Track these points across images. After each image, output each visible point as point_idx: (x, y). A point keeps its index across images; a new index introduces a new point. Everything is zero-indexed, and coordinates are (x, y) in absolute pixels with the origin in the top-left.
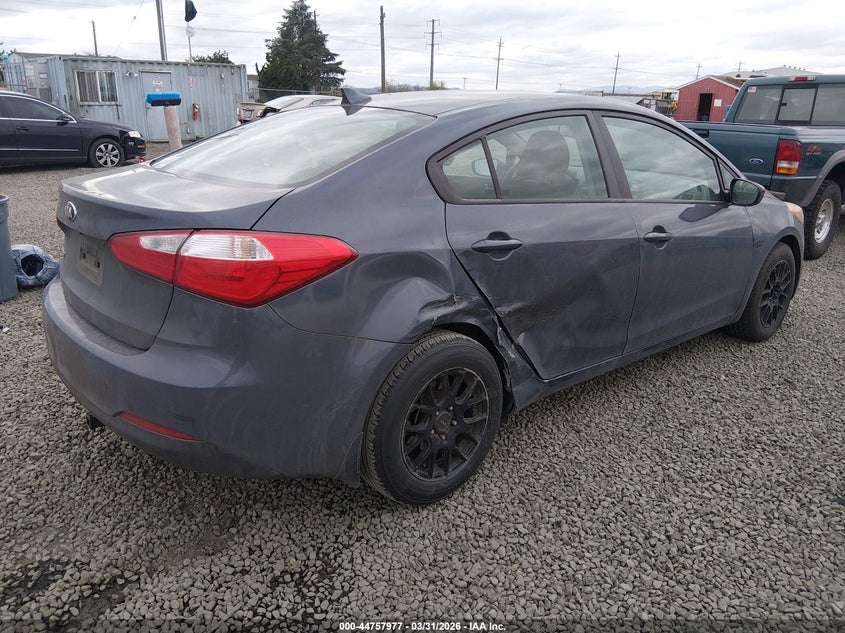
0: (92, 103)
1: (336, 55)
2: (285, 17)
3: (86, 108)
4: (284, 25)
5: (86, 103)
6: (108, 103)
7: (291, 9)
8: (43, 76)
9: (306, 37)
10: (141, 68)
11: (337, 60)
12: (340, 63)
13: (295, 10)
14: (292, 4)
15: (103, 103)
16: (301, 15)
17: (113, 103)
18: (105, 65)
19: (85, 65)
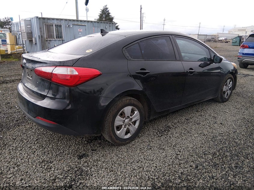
0: (51, 39)
1: (117, 23)
2: (101, 12)
3: (49, 41)
4: (101, 14)
5: (49, 39)
6: (59, 39)
7: (103, 9)
8: (29, 26)
9: (107, 18)
10: (74, 23)
11: (117, 25)
12: (118, 26)
13: (104, 9)
14: (103, 8)
15: (56, 39)
16: (106, 11)
17: (61, 39)
18: (58, 21)
19: (49, 21)
